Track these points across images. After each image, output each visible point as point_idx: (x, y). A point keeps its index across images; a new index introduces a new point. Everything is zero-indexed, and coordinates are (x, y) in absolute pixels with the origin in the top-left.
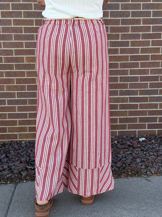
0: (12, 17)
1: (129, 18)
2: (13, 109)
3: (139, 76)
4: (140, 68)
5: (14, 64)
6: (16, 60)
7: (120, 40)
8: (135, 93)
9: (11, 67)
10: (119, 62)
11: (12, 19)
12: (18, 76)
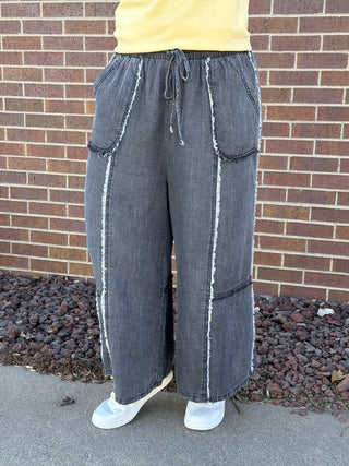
0: (63, 15)
1: (319, 15)
2: (61, 210)
3: (340, 157)
4: (342, 140)
5: (64, 115)
6: (69, 107)
7: (295, 69)
8: (327, 198)
9: (57, 122)
10: (290, 123)
11: (63, 19)
12: (71, 142)
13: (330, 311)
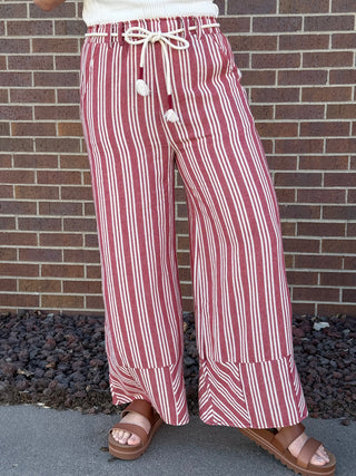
0: (30, 33)
1: (298, 33)
2: (31, 239)
3: (323, 172)
4: (324, 154)
5: (34, 138)
6: (40, 129)
7: (276, 86)
8: (312, 213)
9: (26, 145)
10: (273, 139)
11: (31, 37)
12: (42, 166)
13: (325, 325)
